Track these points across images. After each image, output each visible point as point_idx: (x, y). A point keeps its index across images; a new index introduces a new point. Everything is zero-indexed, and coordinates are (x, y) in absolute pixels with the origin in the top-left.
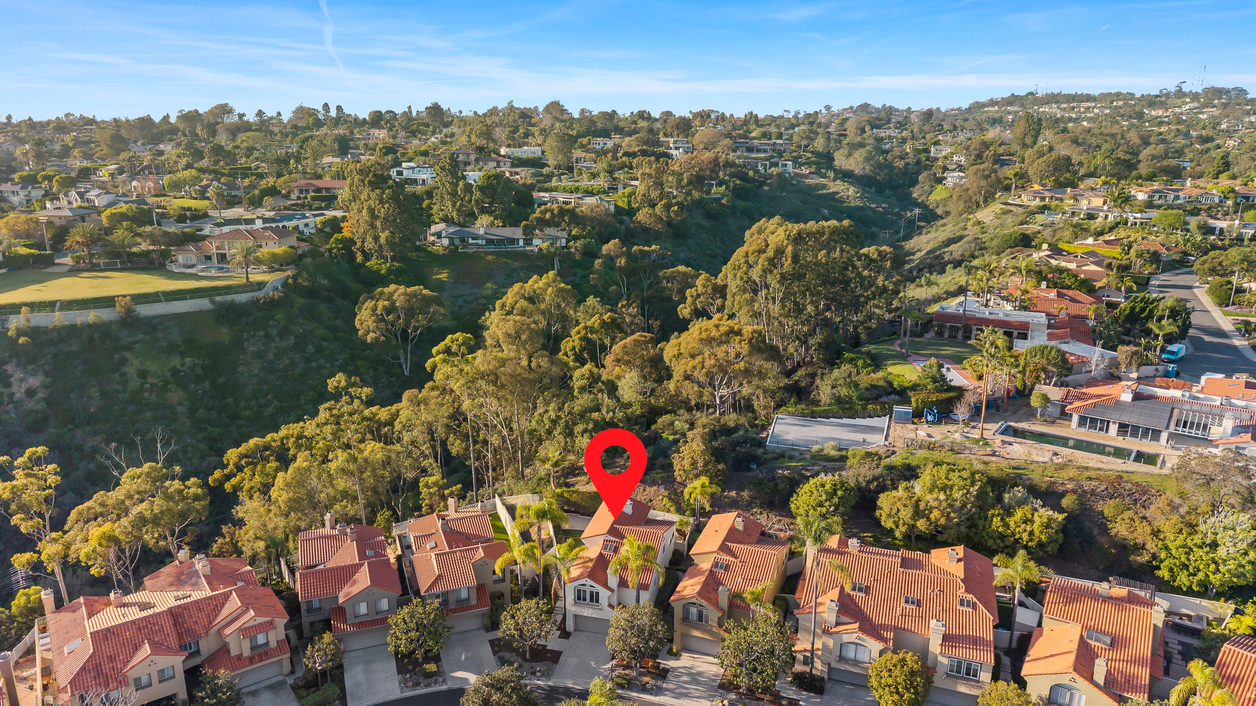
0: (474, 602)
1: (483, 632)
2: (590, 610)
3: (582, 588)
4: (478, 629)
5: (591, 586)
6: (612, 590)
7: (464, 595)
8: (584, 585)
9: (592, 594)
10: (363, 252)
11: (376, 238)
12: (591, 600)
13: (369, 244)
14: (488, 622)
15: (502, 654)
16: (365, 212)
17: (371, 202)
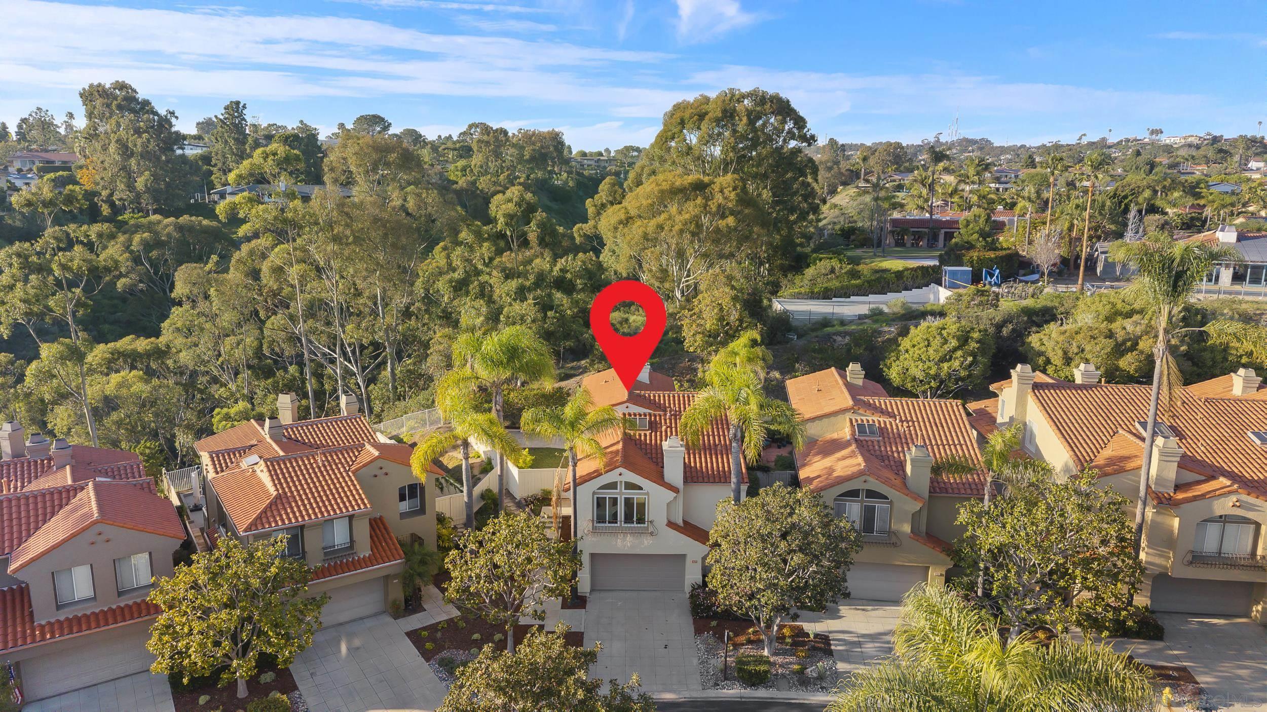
0: (364, 550)
1: (388, 619)
2: (629, 538)
3: (608, 494)
4: (375, 615)
5: (630, 486)
6: (675, 490)
7: (340, 535)
8: (613, 486)
9: (628, 502)
10: (112, 205)
11: (131, 187)
12: (628, 518)
13: (121, 193)
14: (398, 593)
15: (445, 654)
16: (112, 148)
17: (122, 133)
